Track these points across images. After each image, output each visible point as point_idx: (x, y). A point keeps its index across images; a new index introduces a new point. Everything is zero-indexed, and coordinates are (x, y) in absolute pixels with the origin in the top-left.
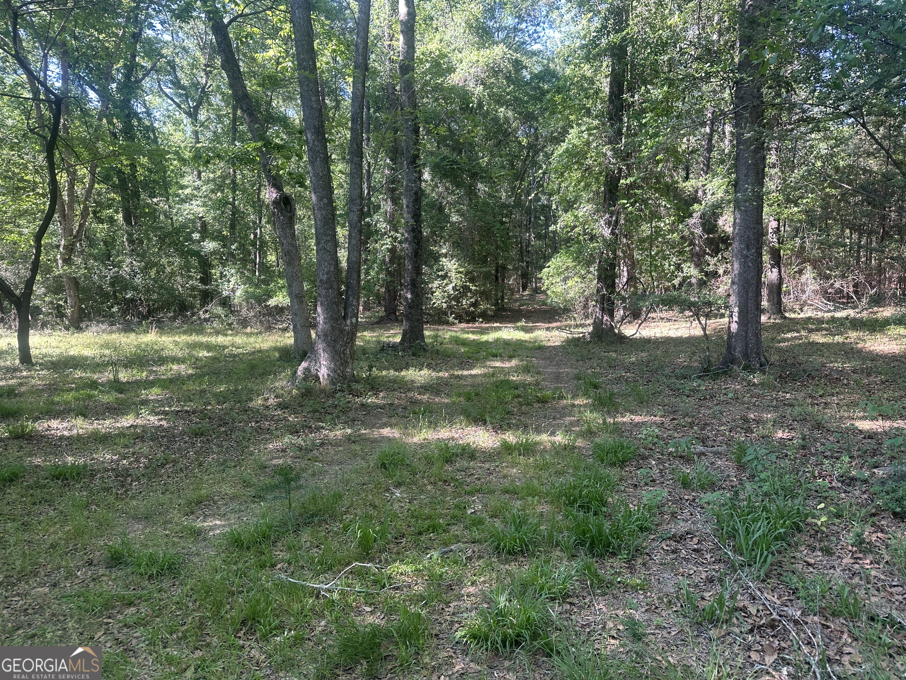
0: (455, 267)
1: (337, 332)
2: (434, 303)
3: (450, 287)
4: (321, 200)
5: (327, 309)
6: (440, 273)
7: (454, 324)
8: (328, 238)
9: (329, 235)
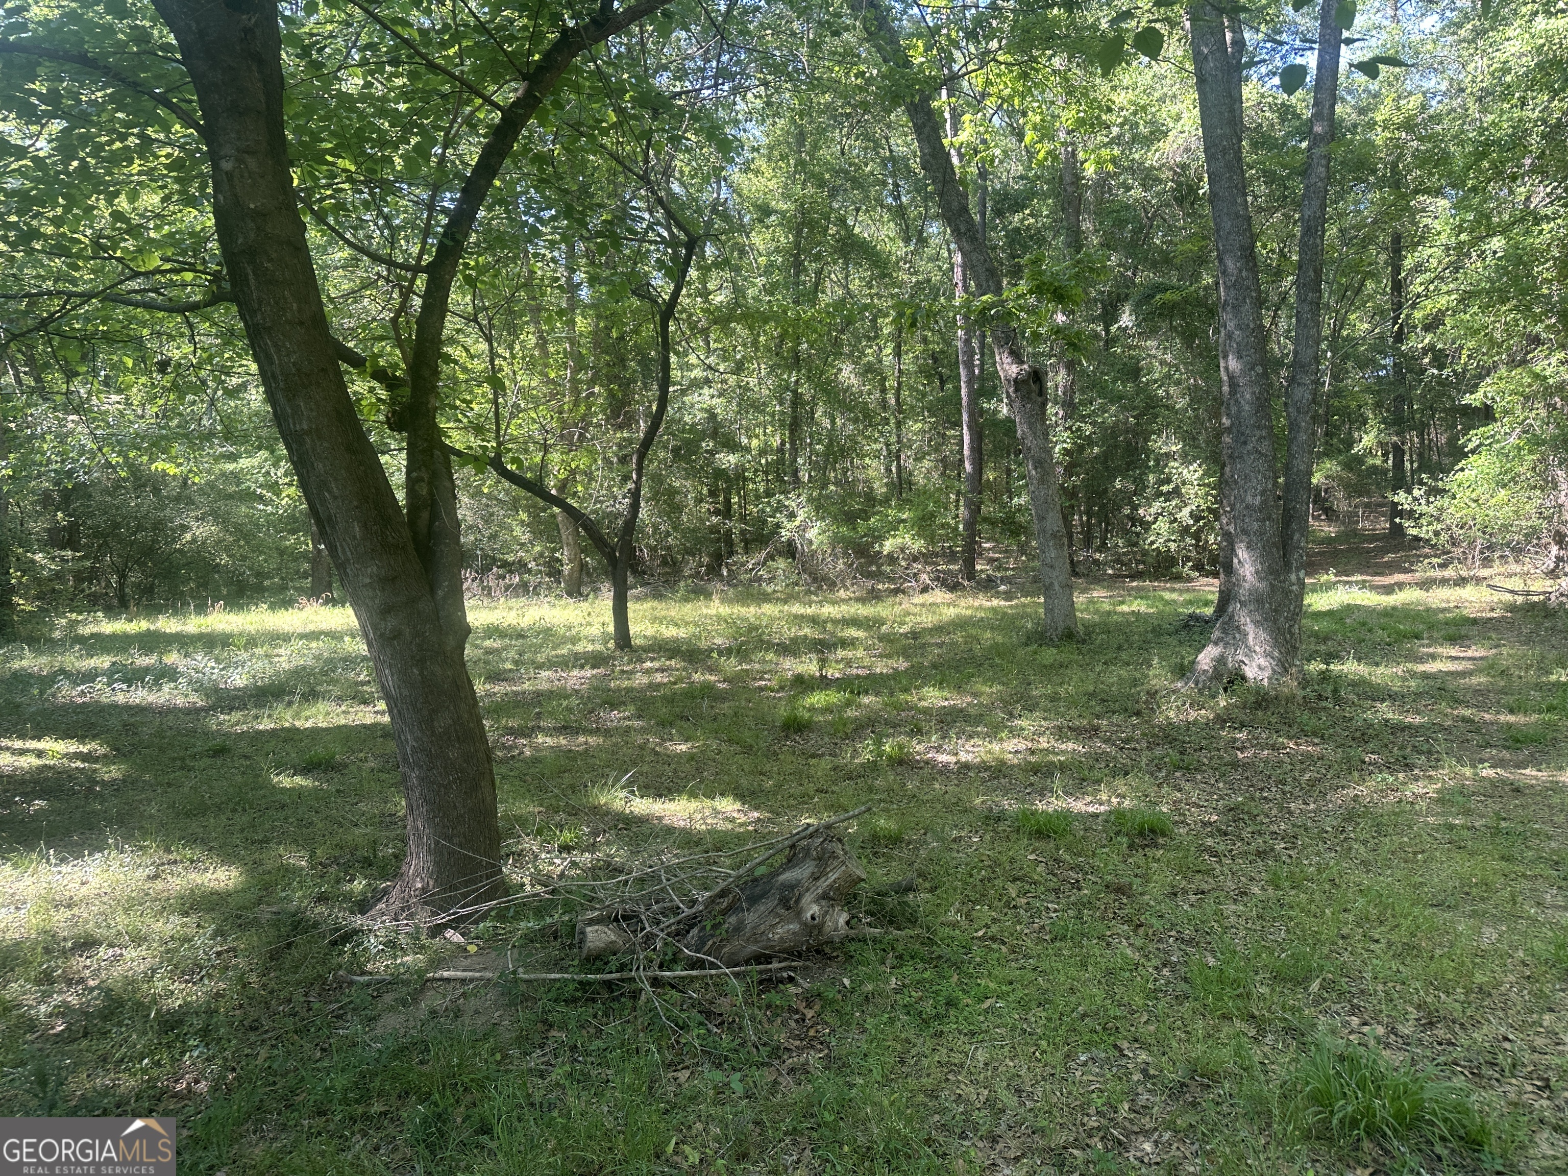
0: (1197, 475)
1: (1279, 597)
2: (1152, 543)
3: (1186, 511)
4: (1253, 369)
5: (1262, 556)
6: (1165, 488)
7: (1189, 580)
8: (1264, 433)
9: (1265, 427)
